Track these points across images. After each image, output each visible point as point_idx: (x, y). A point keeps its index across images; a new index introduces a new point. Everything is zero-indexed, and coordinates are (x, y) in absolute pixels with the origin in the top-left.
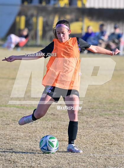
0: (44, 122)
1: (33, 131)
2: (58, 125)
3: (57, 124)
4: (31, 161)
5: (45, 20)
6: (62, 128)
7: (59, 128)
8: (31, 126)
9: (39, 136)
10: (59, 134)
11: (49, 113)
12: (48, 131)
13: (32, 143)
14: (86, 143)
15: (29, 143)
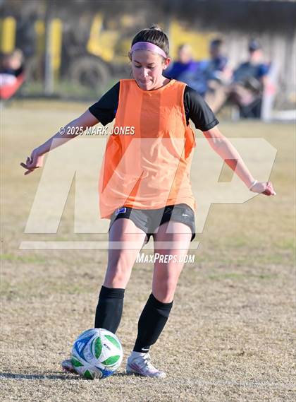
0: (64, 296)
1: (36, 321)
4: (31, 398)
5: (68, 27)
8: (31, 306)
9: (52, 332)
11: (78, 272)
12: (76, 320)
13: (33, 351)
14: (174, 352)
15: (25, 353)
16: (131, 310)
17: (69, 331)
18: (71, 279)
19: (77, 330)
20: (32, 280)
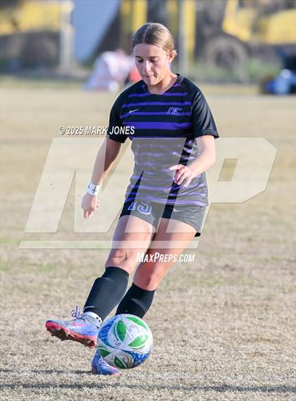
0: (204, 290)
1: (175, 316)
2: (244, 298)
3: (242, 294)
6: (254, 306)
7: (248, 305)
8: (169, 300)
9: (192, 327)
10: (246, 321)
11: (218, 264)
12: (218, 314)
13: (172, 348)
15: (164, 350)
16: (275, 302)
17: (210, 326)
18: (211, 272)
19: (218, 325)
20: (169, 273)
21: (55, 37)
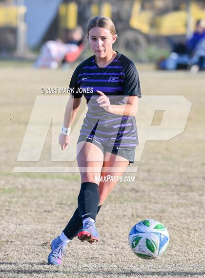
0: (117, 205)
2: (145, 211)
3: (144, 208)
5: (115, 9)
6: (152, 217)
9: (109, 232)
11: (127, 188)
12: (126, 222)
13: (95, 246)
14: (199, 244)
15: (89, 247)
16: (166, 214)
17: (121, 231)
18: (122, 193)
19: (127, 231)
21: (14, 31)
